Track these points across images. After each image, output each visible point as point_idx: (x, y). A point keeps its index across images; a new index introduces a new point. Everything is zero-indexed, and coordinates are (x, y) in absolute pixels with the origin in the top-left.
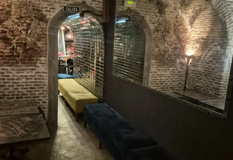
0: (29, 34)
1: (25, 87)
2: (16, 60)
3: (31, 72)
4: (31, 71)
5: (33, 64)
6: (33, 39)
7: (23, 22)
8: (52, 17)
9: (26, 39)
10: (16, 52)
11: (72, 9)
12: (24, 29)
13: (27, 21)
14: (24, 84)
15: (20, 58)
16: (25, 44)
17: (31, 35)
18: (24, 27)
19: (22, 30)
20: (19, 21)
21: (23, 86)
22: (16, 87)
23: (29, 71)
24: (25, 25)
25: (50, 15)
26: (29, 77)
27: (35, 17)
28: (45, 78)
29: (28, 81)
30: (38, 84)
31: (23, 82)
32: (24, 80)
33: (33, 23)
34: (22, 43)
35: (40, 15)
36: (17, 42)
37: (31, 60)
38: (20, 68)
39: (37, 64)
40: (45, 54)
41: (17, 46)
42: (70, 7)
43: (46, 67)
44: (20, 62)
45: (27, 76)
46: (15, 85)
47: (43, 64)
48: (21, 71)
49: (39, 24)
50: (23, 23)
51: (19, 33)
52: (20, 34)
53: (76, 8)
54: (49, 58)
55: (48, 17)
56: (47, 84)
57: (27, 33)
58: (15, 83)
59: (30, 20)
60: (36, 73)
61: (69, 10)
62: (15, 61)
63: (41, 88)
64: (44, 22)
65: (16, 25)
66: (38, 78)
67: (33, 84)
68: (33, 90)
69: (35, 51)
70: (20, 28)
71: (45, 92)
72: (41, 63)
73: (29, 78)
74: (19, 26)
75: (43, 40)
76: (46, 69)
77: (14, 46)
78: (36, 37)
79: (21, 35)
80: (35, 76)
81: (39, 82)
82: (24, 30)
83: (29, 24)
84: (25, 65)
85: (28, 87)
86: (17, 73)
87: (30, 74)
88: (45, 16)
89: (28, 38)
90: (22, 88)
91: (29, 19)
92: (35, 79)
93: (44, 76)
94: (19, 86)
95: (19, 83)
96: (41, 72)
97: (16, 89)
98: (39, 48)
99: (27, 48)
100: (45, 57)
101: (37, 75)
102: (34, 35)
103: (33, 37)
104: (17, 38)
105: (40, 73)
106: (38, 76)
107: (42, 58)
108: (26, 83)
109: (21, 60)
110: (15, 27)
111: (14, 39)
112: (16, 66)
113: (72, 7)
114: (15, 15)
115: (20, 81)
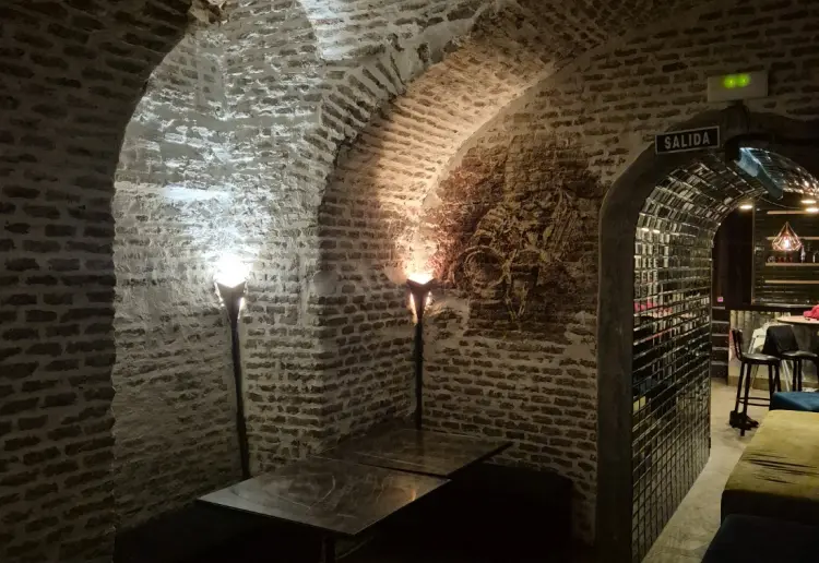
0: (545, 238)
1: (530, 403)
2: (509, 317)
3: (547, 357)
4: (549, 354)
5: (554, 332)
6: (557, 256)
7: (532, 205)
8: (614, 179)
9: (536, 257)
10: (511, 295)
11: (686, 141)
12: (533, 225)
13: (542, 204)
14: (528, 394)
15: (521, 312)
16: (535, 270)
17: (551, 244)
18: (535, 222)
19: (529, 230)
20: (522, 204)
21: (526, 400)
22: (507, 400)
23: (542, 354)
24: (536, 214)
25: (610, 174)
26: (541, 374)
27: (565, 187)
28: (588, 380)
29: (541, 385)
30: (568, 398)
31: (527, 388)
32: (529, 383)
33: (558, 207)
34: (525, 269)
35: (580, 179)
36: (516, 264)
37: (549, 319)
38: (518, 343)
39: (566, 334)
40: (591, 300)
41: (513, 279)
42: (679, 136)
43: (592, 346)
44: (520, 326)
45: (536, 370)
46: (505, 393)
47: (584, 334)
48: (522, 354)
49: (575, 207)
50: (531, 210)
51: (521, 240)
52: (523, 242)
53: (702, 133)
54: (601, 313)
55: (603, 180)
56: (594, 403)
57: (540, 238)
58: (505, 387)
59: (550, 200)
60: (562, 363)
61: (676, 144)
62: (506, 322)
63: (577, 414)
64: (591, 199)
65: (514, 218)
66: (566, 380)
67: (552, 398)
68: (553, 417)
69: (561, 292)
70: (524, 226)
71: (589, 432)
72: (576, 332)
73: (544, 376)
74: (520, 218)
75: (585, 257)
76: (593, 352)
77: (506, 277)
78: (565, 247)
79: (526, 245)
80: (558, 372)
81: (569, 393)
82: (532, 229)
83: (548, 211)
84: (531, 334)
85: (540, 405)
86: (512, 357)
87: (545, 364)
88: (595, 179)
89: (542, 251)
90: (522, 407)
91: (549, 195)
92: (559, 382)
93: (585, 376)
94: (515, 397)
95: (514, 388)
96: (578, 361)
97: (507, 406)
98: (574, 281)
99: (540, 282)
100: (591, 311)
101: (564, 368)
102: (560, 242)
103: (557, 250)
104: (514, 254)
105: (574, 362)
106: (569, 372)
107: (582, 315)
108: (533, 391)
109: (522, 319)
110: (511, 225)
111: (507, 257)
112: (508, 337)
113: (686, 135)
114: (513, 189)
115: (520, 384)
